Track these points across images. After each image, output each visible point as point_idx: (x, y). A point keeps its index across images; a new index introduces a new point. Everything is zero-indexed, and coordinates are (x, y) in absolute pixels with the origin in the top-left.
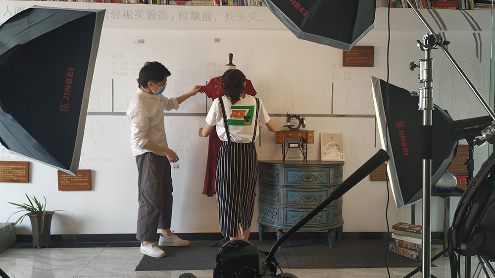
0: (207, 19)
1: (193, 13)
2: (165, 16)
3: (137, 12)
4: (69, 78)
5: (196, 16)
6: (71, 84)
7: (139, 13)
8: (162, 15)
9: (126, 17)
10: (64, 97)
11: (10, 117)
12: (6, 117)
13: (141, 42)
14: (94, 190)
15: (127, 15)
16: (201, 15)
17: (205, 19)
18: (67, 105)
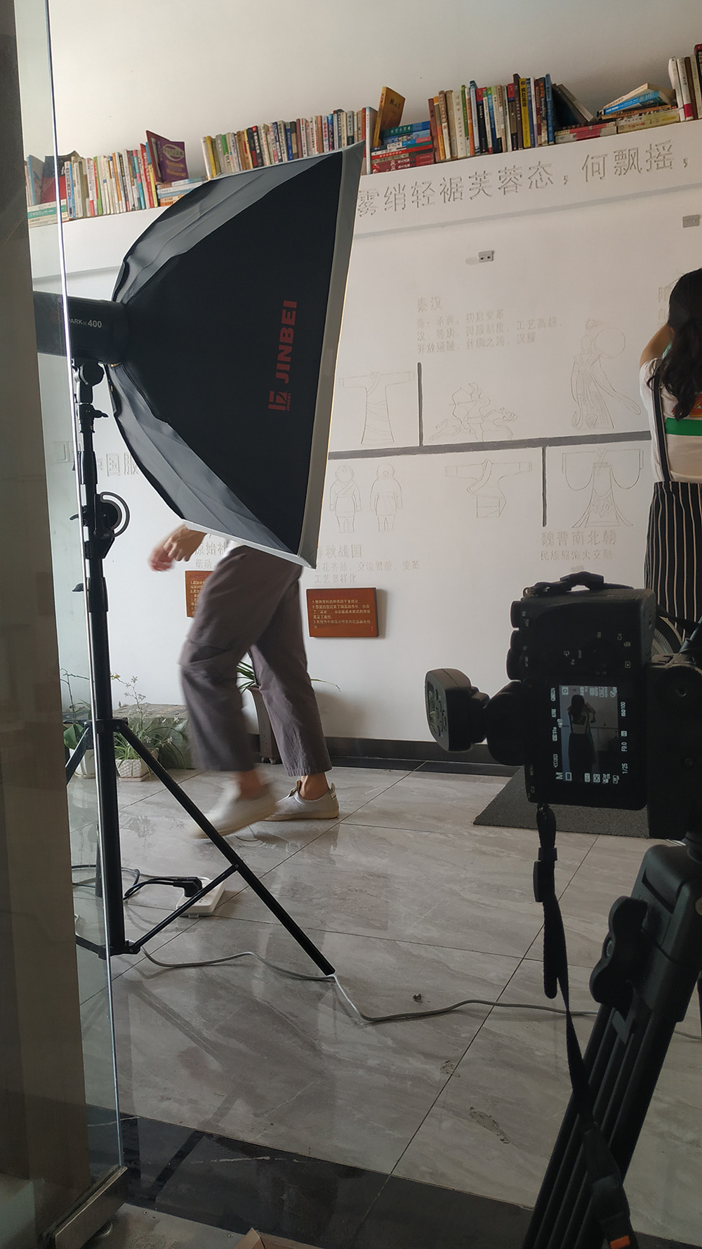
0: (661, 164)
1: (620, 155)
2: (545, 176)
3: (473, 180)
4: (288, 326)
5: (628, 162)
6: (291, 342)
7: (479, 180)
8: (537, 177)
9: (447, 197)
10: (279, 375)
11: (167, 429)
12: (161, 432)
13: (488, 257)
14: (384, 637)
15: (450, 192)
16: (643, 156)
17: (654, 165)
18: (284, 395)
